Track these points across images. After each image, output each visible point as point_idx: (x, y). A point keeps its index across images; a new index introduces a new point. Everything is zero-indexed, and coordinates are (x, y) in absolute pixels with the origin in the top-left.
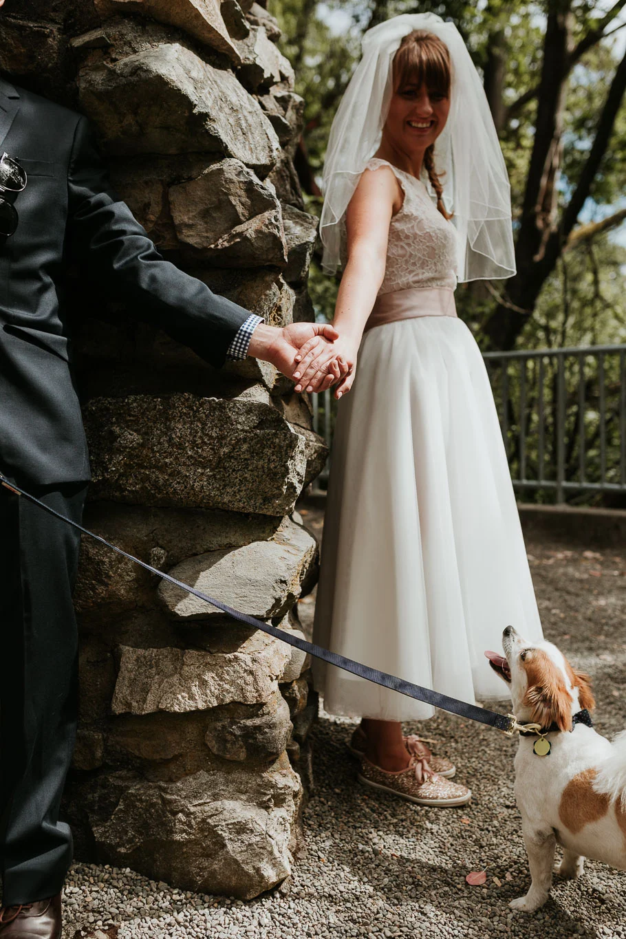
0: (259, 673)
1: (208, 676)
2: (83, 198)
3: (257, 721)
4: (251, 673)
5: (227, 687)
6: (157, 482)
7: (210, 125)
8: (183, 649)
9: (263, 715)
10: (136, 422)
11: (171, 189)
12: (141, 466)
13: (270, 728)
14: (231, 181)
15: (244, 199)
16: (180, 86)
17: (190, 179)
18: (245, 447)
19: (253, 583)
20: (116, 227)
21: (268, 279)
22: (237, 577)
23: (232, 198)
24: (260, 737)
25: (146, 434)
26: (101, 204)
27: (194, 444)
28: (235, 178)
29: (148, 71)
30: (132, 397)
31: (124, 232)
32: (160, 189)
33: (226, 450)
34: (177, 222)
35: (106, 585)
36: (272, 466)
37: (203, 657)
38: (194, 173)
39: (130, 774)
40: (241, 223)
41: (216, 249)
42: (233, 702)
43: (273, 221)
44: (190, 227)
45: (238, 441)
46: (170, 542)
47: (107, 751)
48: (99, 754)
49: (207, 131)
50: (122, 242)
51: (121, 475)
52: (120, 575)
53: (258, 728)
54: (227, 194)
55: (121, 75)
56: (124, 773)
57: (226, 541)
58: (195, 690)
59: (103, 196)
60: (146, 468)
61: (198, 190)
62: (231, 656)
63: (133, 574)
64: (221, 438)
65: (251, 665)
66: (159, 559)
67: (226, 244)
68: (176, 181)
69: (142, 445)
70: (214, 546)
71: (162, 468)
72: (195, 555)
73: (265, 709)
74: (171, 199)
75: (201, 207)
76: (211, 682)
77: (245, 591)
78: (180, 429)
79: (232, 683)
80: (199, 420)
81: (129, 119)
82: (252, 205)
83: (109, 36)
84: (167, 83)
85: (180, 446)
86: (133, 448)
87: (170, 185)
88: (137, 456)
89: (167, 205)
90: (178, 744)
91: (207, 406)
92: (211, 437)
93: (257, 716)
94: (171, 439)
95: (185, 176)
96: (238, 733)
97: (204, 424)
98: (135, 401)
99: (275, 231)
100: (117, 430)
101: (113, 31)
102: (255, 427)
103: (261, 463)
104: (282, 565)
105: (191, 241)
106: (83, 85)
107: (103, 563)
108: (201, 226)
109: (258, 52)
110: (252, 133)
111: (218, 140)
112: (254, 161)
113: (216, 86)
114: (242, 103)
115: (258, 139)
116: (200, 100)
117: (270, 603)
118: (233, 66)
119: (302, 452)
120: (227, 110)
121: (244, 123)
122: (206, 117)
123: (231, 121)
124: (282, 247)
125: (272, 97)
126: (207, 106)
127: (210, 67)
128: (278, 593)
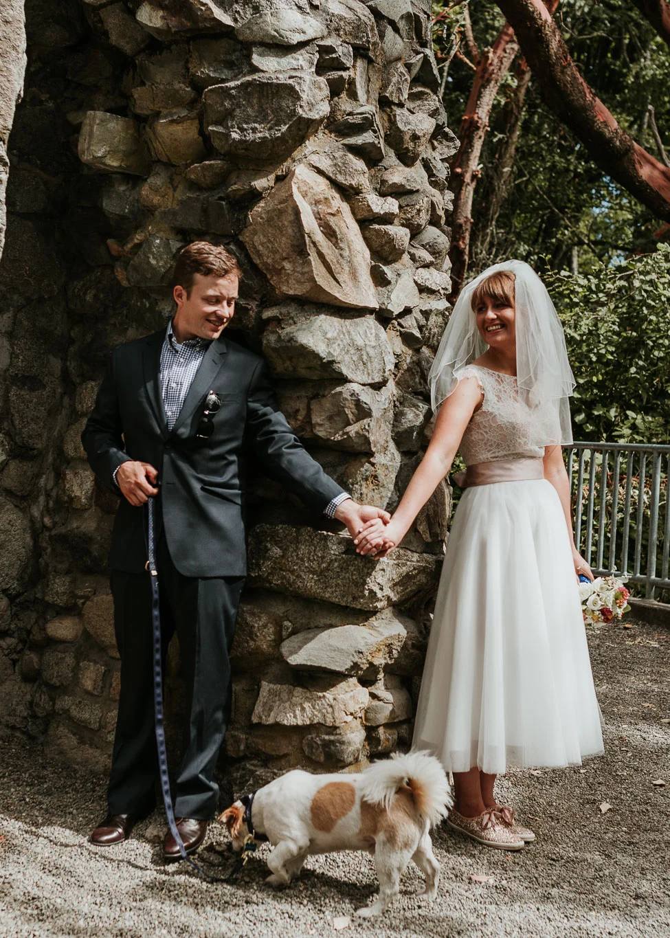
0: (337, 707)
1: (307, 705)
2: (255, 411)
3: (332, 738)
4: (331, 706)
5: (316, 713)
6: (289, 580)
7: (336, 366)
8: (294, 686)
9: (336, 734)
10: (281, 541)
11: (312, 402)
12: (281, 569)
13: (340, 743)
14: (346, 399)
15: (354, 410)
16: (314, 348)
17: (324, 396)
18: (336, 564)
19: (339, 650)
20: (272, 429)
21: (363, 460)
22: (330, 645)
23: (346, 410)
24: (333, 748)
25: (285, 550)
26: (265, 414)
27: (309, 560)
28: (349, 398)
29: (296, 341)
30: (280, 526)
31: (276, 432)
32: (306, 401)
33: (324, 565)
34: (313, 422)
35: (255, 641)
36: (354, 577)
37: (305, 693)
38: (326, 393)
39: (259, 763)
40: (350, 424)
41: (333, 441)
42: (319, 723)
43: (367, 427)
44: (321, 425)
45: (332, 560)
46: (296, 618)
47: (247, 747)
48: (242, 747)
49: (334, 370)
50: (274, 438)
51: (269, 574)
52: (264, 636)
53: (332, 742)
54: (343, 407)
55: (283, 340)
56: (255, 762)
57: (328, 622)
58: (298, 712)
59: (269, 409)
60: (284, 571)
61: (327, 403)
62: (320, 694)
63: (273, 637)
64: (323, 557)
65: (332, 701)
66: (288, 629)
67: (340, 438)
68: (316, 396)
69: (283, 557)
70: (321, 625)
71: (293, 572)
72: (309, 628)
73: (338, 731)
74: (312, 407)
75: (328, 414)
76: (307, 709)
77: (333, 654)
78: (303, 550)
79: (320, 711)
80: (313, 545)
81: (288, 363)
82: (359, 414)
83: (281, 314)
85: (302, 560)
86: (277, 558)
87: (310, 399)
88: (279, 563)
89: (309, 410)
90: (287, 747)
91: (318, 537)
92: (318, 556)
93: (333, 734)
94: (297, 555)
95: (321, 394)
96: (319, 742)
97: (316, 548)
98: (281, 528)
99: (367, 434)
100: (269, 545)
101: (284, 310)
102: (343, 553)
103: (347, 575)
104: (363, 643)
105: (320, 434)
106: (265, 342)
107: (254, 627)
108: (327, 425)
109: (393, 297)
110: (371, 362)
111: (341, 374)
112: (370, 382)
113: (347, 337)
114: (367, 342)
115: (376, 365)
116: (329, 353)
117: (349, 664)
118: (371, 311)
119: (383, 570)
120: (352, 351)
121: (365, 357)
122: (333, 362)
123: (355, 358)
124: (370, 443)
125: (414, 314)
126: (333, 356)
127: (348, 322)
128: (356, 659)
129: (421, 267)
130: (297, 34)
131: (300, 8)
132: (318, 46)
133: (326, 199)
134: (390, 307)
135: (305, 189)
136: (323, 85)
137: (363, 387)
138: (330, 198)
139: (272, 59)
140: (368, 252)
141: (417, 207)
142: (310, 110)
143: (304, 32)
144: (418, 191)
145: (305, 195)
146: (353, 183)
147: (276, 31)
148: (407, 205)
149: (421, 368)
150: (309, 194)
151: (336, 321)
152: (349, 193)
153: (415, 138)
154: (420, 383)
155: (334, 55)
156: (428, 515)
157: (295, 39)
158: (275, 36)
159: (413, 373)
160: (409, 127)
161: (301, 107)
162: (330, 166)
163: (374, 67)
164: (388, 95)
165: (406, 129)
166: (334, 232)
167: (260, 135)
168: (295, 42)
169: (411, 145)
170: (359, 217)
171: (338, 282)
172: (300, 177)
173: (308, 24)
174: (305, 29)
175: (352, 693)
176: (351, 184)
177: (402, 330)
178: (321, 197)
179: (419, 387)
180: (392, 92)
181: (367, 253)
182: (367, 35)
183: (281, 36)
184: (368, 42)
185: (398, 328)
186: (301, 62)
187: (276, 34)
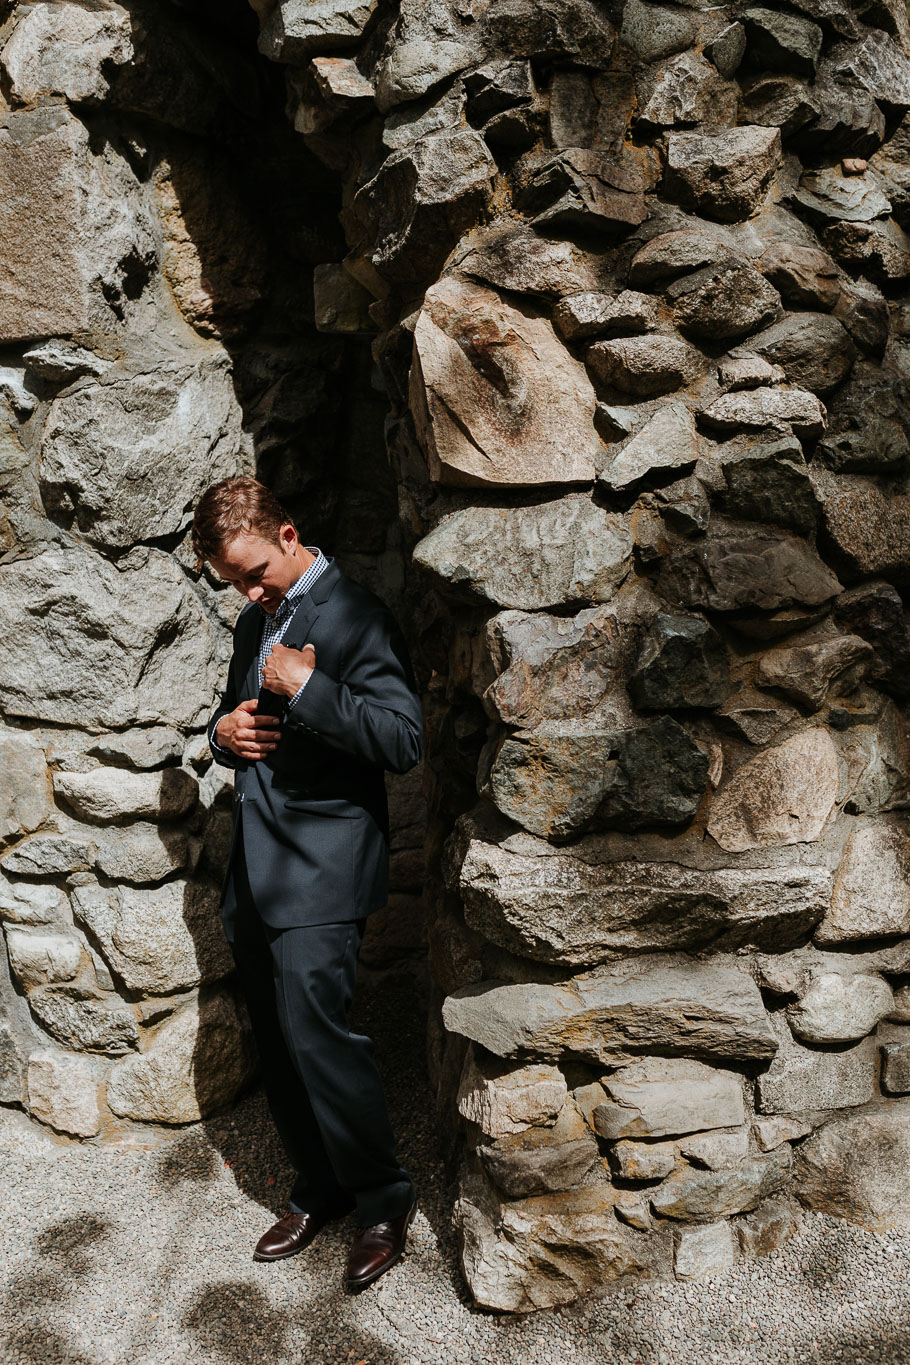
1: (477, 1092)
3: (491, 1152)
5: (480, 1109)
7: (474, 587)
9: (494, 1149)
11: (472, 641)
14: (490, 638)
15: (499, 655)
16: (433, 564)
17: (480, 633)
19: (504, 1022)
23: (492, 655)
24: (494, 1168)
28: (493, 635)
32: (469, 639)
34: (473, 672)
42: (481, 1125)
49: (475, 592)
54: (490, 650)
58: (470, 1100)
65: (493, 1097)
68: (475, 633)
74: (473, 649)
76: (476, 1099)
79: (482, 1107)
82: (503, 661)
84: (422, 565)
87: (472, 636)
89: (471, 654)
95: (478, 630)
109: (621, 457)
110: (548, 572)
111: (484, 598)
112: (541, 605)
113: (509, 536)
114: (547, 540)
115: (557, 576)
116: (461, 569)
117: (511, 1047)
118: (579, 487)
119: (560, 908)
120: (513, 558)
121: (536, 566)
122: (469, 581)
123: (516, 570)
124: (498, 711)
125: (699, 473)
126: (468, 573)
127: (522, 512)
128: (522, 1041)
129: (730, 391)
130: (426, 76)
131: (439, 31)
132: (465, 81)
133: (487, 321)
134: (604, 476)
135: (442, 316)
136: (469, 143)
137: (526, 615)
138: (495, 318)
139: (403, 127)
140: (591, 389)
141: (702, 292)
142: (443, 189)
143: (435, 69)
144: (705, 265)
145: (442, 325)
146: (533, 285)
147: (397, 82)
148: (683, 294)
149: (700, 565)
150: (451, 323)
151: (493, 515)
152: (540, 302)
153: (716, 173)
154: (698, 591)
155: (487, 88)
156: (742, 805)
157: (423, 83)
158: (397, 91)
159: (684, 576)
160: (698, 158)
161: (420, 189)
162: (497, 267)
163: (607, 79)
164: (646, 117)
165: (687, 164)
166: (500, 371)
167: (394, 249)
168: (423, 89)
169: (714, 188)
170: (567, 336)
171: (484, 453)
172: (433, 299)
173: (442, 53)
174: (435, 63)
175: (525, 1090)
176: (529, 289)
177: (662, 505)
178: (475, 321)
179: (694, 597)
180: (658, 109)
181: (588, 392)
182: (555, 31)
183: (404, 87)
184: (560, 43)
185: (655, 504)
186: (442, 117)
187: (397, 87)
